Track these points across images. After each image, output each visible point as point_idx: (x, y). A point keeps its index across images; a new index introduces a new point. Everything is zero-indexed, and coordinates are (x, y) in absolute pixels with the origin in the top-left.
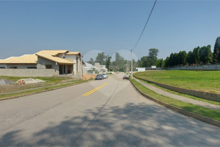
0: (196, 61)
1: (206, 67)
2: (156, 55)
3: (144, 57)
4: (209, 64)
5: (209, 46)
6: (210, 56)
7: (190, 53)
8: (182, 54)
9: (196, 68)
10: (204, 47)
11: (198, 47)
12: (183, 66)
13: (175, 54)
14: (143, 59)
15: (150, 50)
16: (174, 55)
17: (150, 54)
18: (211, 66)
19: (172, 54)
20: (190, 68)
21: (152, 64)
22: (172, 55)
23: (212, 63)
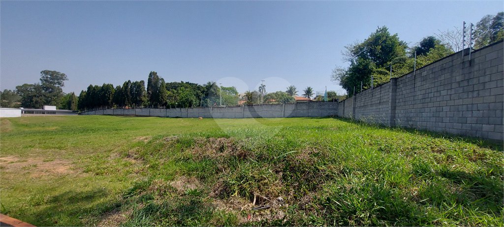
0: (127, 101)
1: (138, 111)
2: (59, 84)
3: (25, 85)
4: (142, 107)
5: (143, 82)
6: (144, 96)
7: (118, 87)
8: (106, 88)
9: (126, 112)
10: (136, 82)
11: (129, 81)
12: (108, 108)
13: (96, 87)
14: (21, 89)
15: (46, 72)
16: (94, 89)
17: (44, 80)
18: (144, 110)
19: (91, 86)
20: (119, 112)
21: (48, 103)
22: (90, 88)
23: (146, 107)
